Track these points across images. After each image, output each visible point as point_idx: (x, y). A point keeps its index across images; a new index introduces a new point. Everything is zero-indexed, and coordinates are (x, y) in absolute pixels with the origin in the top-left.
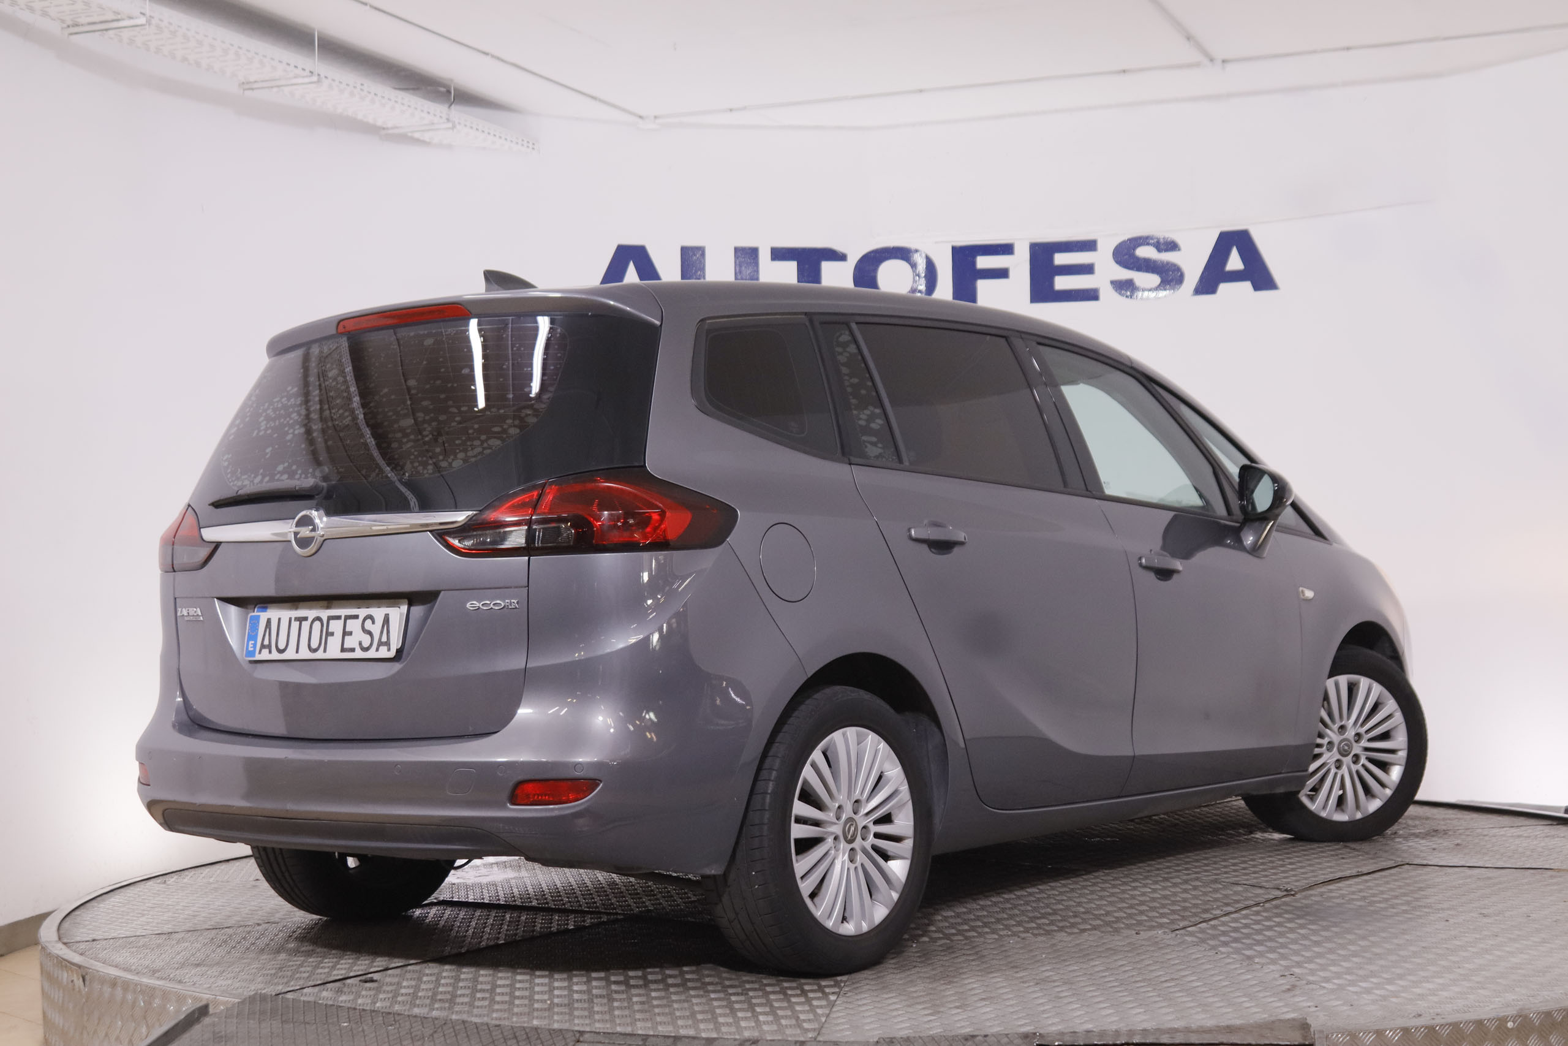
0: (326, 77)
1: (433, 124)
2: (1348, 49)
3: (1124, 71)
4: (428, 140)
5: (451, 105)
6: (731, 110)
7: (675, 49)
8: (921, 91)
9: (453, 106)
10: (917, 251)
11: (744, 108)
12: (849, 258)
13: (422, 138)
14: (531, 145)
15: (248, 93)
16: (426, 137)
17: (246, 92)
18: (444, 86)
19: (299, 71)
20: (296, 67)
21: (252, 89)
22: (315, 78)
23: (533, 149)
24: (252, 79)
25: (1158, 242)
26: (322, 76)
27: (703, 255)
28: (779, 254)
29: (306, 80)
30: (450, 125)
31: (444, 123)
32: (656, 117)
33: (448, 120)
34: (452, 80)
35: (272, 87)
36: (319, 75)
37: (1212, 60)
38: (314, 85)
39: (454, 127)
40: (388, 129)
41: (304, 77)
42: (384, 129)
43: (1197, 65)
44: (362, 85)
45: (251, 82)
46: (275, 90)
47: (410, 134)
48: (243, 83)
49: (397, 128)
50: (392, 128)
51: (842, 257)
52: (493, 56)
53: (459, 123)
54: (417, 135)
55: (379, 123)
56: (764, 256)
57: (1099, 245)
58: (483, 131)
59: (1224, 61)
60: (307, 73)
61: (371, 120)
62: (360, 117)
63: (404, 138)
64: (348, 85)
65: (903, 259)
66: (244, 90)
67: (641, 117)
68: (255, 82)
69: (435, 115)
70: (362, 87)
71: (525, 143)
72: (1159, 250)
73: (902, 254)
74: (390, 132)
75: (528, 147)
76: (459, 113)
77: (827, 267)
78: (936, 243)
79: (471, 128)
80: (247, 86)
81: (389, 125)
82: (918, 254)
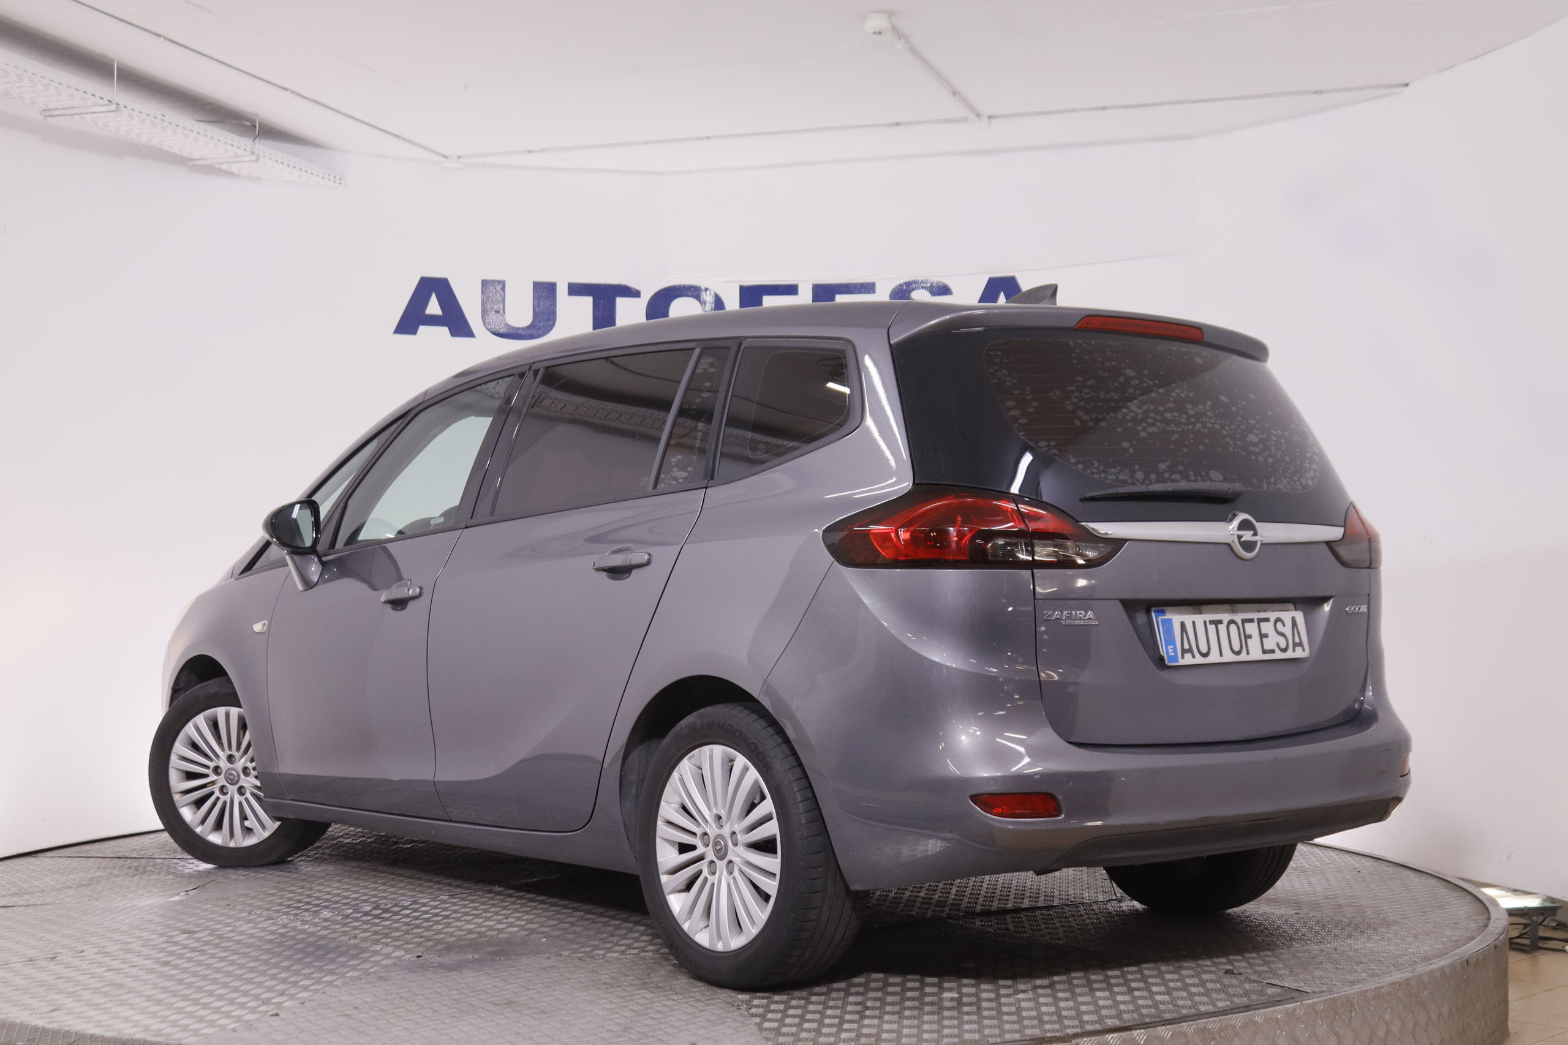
0: (125, 107)
1: (238, 156)
2: (1104, 108)
3: (898, 124)
4: (236, 172)
5: (256, 138)
6: (530, 152)
7: (467, 90)
8: (708, 138)
9: (257, 140)
10: (706, 289)
11: (543, 150)
12: (642, 294)
13: (230, 171)
14: (337, 180)
15: (50, 119)
16: (234, 169)
17: (47, 118)
18: (247, 119)
19: (97, 100)
20: (93, 95)
21: (53, 116)
22: (113, 107)
23: (340, 183)
24: (52, 106)
25: (932, 286)
26: (121, 105)
27: (503, 289)
28: (576, 290)
29: (105, 108)
30: (254, 158)
31: (248, 155)
32: (459, 157)
33: (252, 153)
34: (257, 115)
35: (73, 115)
36: (117, 104)
37: (978, 116)
38: (112, 114)
39: (258, 159)
40: (195, 160)
41: (102, 106)
42: (191, 160)
43: (964, 120)
44: (163, 115)
45: (52, 110)
46: (77, 117)
47: (217, 166)
48: (45, 110)
49: (203, 159)
50: (199, 159)
51: (636, 294)
52: (293, 92)
53: (264, 157)
54: (225, 167)
55: (186, 154)
56: (562, 291)
57: (877, 288)
58: (289, 165)
59: (990, 117)
60: (105, 102)
61: (176, 150)
62: (165, 148)
63: (211, 170)
64: (148, 115)
65: (694, 297)
66: (45, 117)
67: (445, 157)
68: (56, 109)
69: (239, 148)
70: (163, 118)
71: (332, 178)
72: (933, 294)
73: (693, 292)
74: (197, 163)
75: (334, 182)
76: (264, 147)
77: (621, 302)
78: (725, 282)
79: (277, 161)
80: (47, 112)
81: (196, 157)
82: (708, 292)
